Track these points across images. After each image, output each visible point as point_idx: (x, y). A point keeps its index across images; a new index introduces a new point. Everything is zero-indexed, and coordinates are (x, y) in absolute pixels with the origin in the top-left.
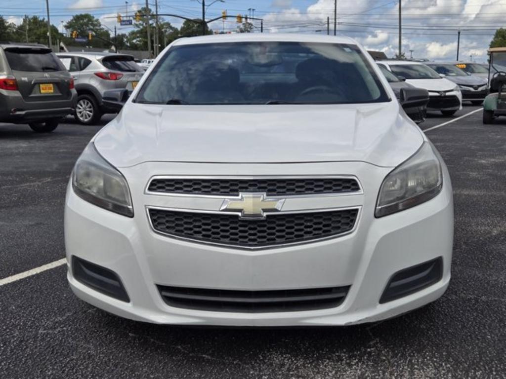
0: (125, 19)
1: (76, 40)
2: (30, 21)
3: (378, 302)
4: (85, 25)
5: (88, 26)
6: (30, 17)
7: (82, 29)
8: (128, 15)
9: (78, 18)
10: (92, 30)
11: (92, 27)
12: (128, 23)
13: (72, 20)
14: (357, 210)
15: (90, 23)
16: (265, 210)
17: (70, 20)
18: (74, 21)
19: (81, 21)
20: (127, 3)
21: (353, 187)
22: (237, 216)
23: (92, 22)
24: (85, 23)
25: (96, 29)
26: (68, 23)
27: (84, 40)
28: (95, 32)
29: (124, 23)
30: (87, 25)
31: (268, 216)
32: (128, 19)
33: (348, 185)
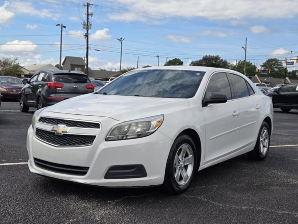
0: (289, 61)
1: (261, 73)
2: (242, 62)
3: (103, 177)
4: (273, 65)
5: (275, 66)
6: (242, 61)
7: (271, 67)
8: (292, 59)
9: (269, 61)
10: (277, 68)
11: (277, 66)
12: (291, 64)
13: (266, 62)
14: (96, 136)
15: (276, 64)
16: (63, 132)
17: (264, 62)
18: (267, 63)
19: (271, 63)
20: (292, 52)
21: (98, 127)
22: (55, 133)
23: (278, 63)
24: (273, 63)
25: (279, 67)
26: (263, 64)
27: (266, 74)
28: (279, 69)
29: (289, 63)
30: (274, 64)
31: (64, 134)
32: (291, 61)
33: (97, 126)
